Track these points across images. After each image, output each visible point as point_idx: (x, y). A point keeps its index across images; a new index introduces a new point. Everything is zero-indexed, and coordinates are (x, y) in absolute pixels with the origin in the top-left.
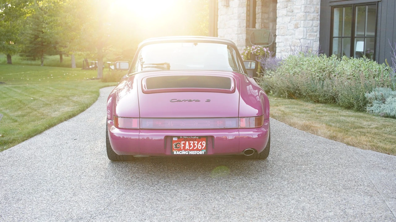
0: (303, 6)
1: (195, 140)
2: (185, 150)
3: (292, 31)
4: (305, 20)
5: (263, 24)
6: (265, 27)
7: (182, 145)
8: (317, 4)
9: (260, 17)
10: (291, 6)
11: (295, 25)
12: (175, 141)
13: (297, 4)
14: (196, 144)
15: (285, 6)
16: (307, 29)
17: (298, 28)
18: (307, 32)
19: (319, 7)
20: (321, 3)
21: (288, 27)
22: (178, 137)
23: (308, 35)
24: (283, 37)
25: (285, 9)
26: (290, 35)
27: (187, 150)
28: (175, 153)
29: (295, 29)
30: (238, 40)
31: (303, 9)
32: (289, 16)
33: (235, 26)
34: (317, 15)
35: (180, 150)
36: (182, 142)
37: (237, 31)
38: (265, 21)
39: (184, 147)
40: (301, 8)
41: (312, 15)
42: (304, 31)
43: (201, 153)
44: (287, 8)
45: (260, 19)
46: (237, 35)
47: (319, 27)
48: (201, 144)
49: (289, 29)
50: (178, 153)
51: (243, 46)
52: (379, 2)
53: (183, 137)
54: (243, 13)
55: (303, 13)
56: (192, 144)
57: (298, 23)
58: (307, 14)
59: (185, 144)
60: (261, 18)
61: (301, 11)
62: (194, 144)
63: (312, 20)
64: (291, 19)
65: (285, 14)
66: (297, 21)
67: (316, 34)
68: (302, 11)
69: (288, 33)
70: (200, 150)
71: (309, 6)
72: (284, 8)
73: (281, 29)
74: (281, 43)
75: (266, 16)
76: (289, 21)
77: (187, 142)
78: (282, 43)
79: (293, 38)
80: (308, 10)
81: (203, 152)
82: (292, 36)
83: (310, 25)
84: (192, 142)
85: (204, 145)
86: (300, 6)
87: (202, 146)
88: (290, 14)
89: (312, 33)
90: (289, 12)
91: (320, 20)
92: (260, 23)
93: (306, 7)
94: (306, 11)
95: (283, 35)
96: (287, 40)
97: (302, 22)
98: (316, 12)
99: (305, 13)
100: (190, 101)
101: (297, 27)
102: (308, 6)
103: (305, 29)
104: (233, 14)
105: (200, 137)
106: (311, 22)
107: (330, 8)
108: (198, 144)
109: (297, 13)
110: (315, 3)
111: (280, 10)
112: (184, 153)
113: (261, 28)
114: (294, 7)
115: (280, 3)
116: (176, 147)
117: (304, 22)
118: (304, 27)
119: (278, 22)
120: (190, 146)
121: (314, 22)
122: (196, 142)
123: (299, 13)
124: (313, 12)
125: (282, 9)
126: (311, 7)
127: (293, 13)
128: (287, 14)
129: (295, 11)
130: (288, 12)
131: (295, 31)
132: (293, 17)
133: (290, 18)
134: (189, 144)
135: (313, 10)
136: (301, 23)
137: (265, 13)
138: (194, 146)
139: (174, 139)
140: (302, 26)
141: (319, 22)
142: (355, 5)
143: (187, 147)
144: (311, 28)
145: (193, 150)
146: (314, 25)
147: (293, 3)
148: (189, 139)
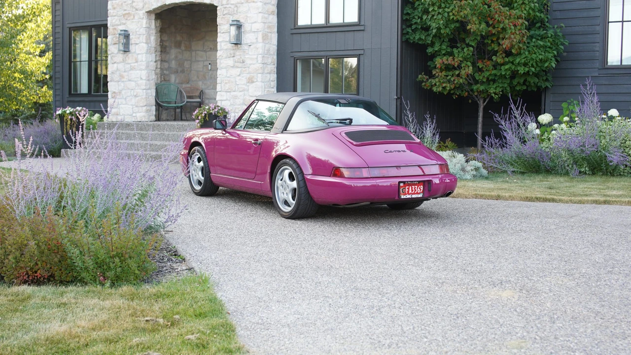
0: (261, 56)
1: (416, 185)
2: (409, 194)
3: (244, 86)
4: (262, 73)
5: (162, 77)
6: (165, 80)
7: (407, 190)
8: (274, 54)
9: (159, 66)
10: (240, 55)
11: (249, 78)
12: (402, 187)
13: (250, 53)
14: (416, 189)
15: (231, 54)
16: (265, 84)
17: (253, 82)
18: (265, 88)
19: (275, 57)
20: (277, 53)
21: (236, 81)
22: (404, 182)
23: (266, 91)
24: (228, 93)
25: (232, 59)
26: (241, 91)
27: (410, 194)
28: (402, 197)
29: (248, 84)
30: (146, 98)
31: (260, 60)
32: (238, 67)
33: (141, 78)
34: (273, 67)
35: (405, 194)
36: (407, 187)
37: (145, 85)
38: (165, 72)
39: (408, 191)
40: (257, 58)
41: (269, 66)
42: (262, 87)
43: (420, 196)
44: (235, 58)
45: (159, 70)
46: (144, 91)
47: (276, 81)
48: (420, 188)
49: (237, 83)
50: (405, 197)
51: (152, 106)
52: (361, 56)
53: (407, 182)
54: (152, 61)
55: (260, 65)
56: (413, 189)
57: (253, 77)
58: (265, 65)
59: (408, 189)
60: (160, 68)
61: (257, 61)
62: (415, 188)
63: (270, 74)
64: (241, 71)
65: (232, 65)
66: (252, 74)
67: (273, 90)
68: (259, 62)
69: (237, 89)
70: (419, 194)
71: (267, 56)
72: (229, 57)
73: (226, 83)
74: (225, 101)
75: (166, 65)
76: (238, 74)
77: (410, 187)
78: (227, 101)
79: (244, 95)
80: (266, 61)
81: (422, 195)
82: (243, 93)
83: (268, 79)
84: (413, 187)
85: (422, 189)
86: (256, 56)
87: (421, 190)
88: (240, 65)
89: (270, 89)
90: (238, 62)
91: (277, 73)
92: (159, 75)
93: (263, 57)
94: (263, 62)
95: (229, 91)
96: (235, 97)
97: (260, 75)
98: (273, 63)
99: (262, 65)
100: (399, 151)
101: (251, 81)
102: (265, 56)
103: (263, 84)
104: (137, 62)
105: (419, 182)
106: (268, 75)
107: (293, 59)
108: (417, 188)
109: (250, 64)
110: (272, 53)
111: (221, 59)
112: (408, 196)
113: (161, 82)
114: (246, 56)
115: (222, 51)
116: (403, 192)
117: (261, 76)
118: (262, 82)
119: (220, 75)
120: (412, 191)
121: (271, 75)
122: (416, 187)
123: (254, 64)
124: (270, 64)
125: (226, 58)
126: (268, 58)
127: (244, 64)
128: (234, 65)
129: (248, 62)
130: (235, 62)
131: (248, 86)
132: (244, 69)
133: (239, 70)
134: (412, 188)
135: (270, 60)
136: (257, 76)
137: (165, 61)
138: (415, 190)
139: (402, 184)
140: (259, 79)
141: (275, 76)
142: (328, 57)
143: (410, 192)
144: (268, 83)
145: (414, 194)
146: (271, 79)
147: (244, 52)
148: (411, 184)
